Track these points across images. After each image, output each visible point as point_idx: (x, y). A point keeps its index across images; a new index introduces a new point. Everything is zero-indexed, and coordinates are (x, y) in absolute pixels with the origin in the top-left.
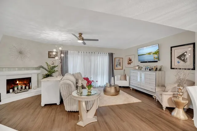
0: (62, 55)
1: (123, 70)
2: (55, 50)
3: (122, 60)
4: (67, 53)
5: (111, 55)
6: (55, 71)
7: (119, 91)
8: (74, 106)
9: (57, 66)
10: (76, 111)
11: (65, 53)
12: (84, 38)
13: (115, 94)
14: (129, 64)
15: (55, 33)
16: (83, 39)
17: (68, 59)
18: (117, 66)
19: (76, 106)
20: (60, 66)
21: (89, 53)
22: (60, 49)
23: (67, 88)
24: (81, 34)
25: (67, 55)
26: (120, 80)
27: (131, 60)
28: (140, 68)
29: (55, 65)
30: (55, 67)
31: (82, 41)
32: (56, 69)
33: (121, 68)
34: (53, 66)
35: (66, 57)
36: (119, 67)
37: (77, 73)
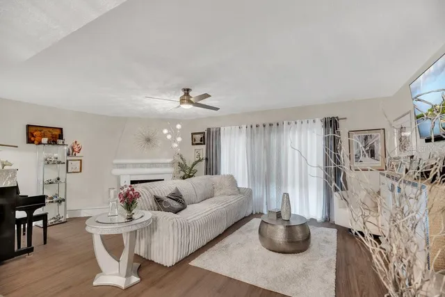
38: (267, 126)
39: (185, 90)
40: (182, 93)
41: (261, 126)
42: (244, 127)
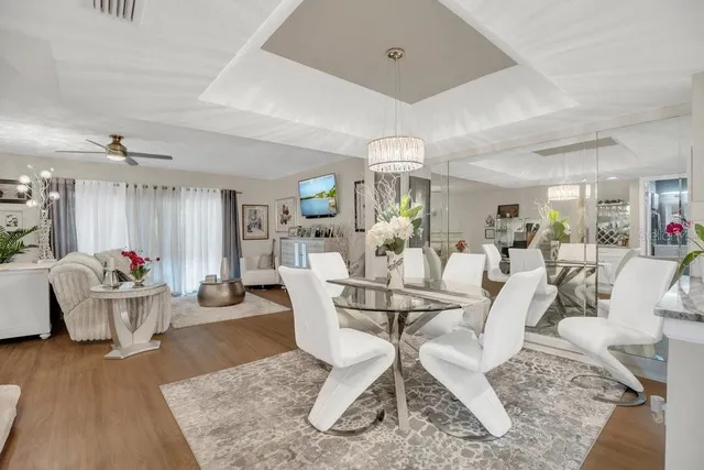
0: (55, 195)
1: (270, 242)
2: (25, 179)
3: (265, 213)
4: (69, 187)
5: (230, 197)
6: (22, 245)
7: (243, 295)
8: (98, 327)
9: (35, 228)
10: (103, 339)
11: (61, 188)
12: (129, 150)
13: (228, 301)
14: (285, 221)
15: (25, 127)
16: (125, 153)
17: (74, 206)
18: (249, 228)
19: (104, 324)
20: (46, 226)
21: (155, 188)
22: (46, 174)
23: (73, 281)
24: (120, 138)
25: (70, 193)
26: (259, 268)
27: (287, 212)
28: (302, 233)
29: (19, 227)
30: (21, 233)
31: (124, 158)
32: (27, 240)
33: (263, 234)
34: (13, 229)
35: (68, 200)
36: (256, 232)
37: (108, 249)
38: (159, 189)
39: (115, 137)
40: (111, 141)
41: (151, 189)
42: (123, 185)
